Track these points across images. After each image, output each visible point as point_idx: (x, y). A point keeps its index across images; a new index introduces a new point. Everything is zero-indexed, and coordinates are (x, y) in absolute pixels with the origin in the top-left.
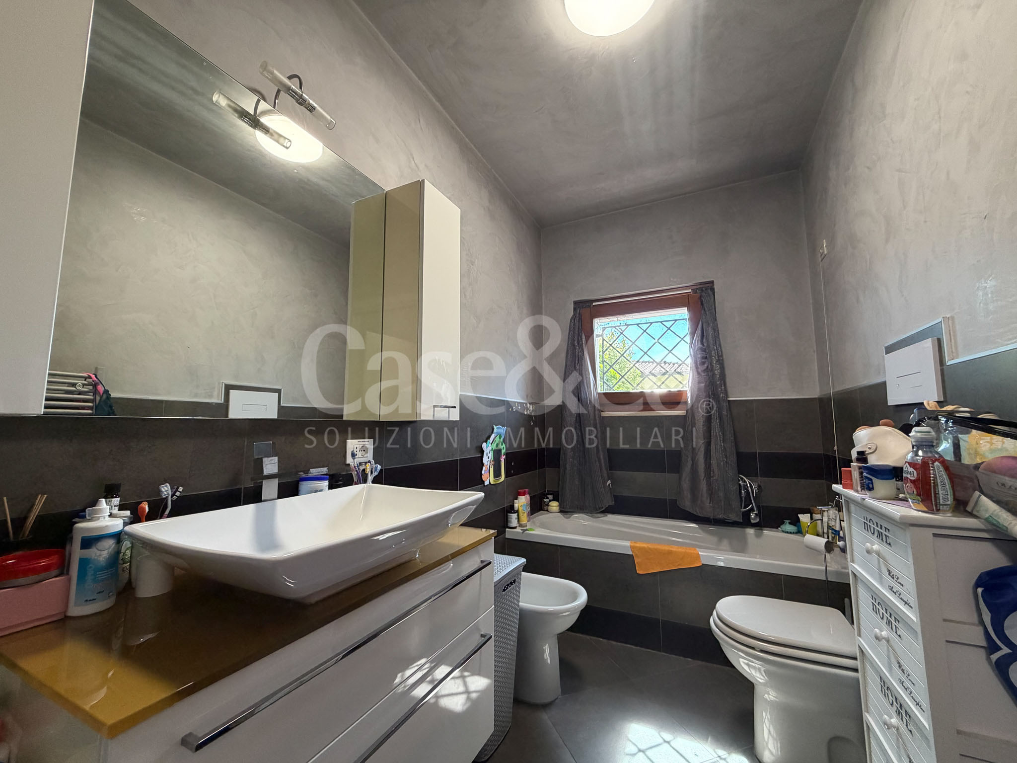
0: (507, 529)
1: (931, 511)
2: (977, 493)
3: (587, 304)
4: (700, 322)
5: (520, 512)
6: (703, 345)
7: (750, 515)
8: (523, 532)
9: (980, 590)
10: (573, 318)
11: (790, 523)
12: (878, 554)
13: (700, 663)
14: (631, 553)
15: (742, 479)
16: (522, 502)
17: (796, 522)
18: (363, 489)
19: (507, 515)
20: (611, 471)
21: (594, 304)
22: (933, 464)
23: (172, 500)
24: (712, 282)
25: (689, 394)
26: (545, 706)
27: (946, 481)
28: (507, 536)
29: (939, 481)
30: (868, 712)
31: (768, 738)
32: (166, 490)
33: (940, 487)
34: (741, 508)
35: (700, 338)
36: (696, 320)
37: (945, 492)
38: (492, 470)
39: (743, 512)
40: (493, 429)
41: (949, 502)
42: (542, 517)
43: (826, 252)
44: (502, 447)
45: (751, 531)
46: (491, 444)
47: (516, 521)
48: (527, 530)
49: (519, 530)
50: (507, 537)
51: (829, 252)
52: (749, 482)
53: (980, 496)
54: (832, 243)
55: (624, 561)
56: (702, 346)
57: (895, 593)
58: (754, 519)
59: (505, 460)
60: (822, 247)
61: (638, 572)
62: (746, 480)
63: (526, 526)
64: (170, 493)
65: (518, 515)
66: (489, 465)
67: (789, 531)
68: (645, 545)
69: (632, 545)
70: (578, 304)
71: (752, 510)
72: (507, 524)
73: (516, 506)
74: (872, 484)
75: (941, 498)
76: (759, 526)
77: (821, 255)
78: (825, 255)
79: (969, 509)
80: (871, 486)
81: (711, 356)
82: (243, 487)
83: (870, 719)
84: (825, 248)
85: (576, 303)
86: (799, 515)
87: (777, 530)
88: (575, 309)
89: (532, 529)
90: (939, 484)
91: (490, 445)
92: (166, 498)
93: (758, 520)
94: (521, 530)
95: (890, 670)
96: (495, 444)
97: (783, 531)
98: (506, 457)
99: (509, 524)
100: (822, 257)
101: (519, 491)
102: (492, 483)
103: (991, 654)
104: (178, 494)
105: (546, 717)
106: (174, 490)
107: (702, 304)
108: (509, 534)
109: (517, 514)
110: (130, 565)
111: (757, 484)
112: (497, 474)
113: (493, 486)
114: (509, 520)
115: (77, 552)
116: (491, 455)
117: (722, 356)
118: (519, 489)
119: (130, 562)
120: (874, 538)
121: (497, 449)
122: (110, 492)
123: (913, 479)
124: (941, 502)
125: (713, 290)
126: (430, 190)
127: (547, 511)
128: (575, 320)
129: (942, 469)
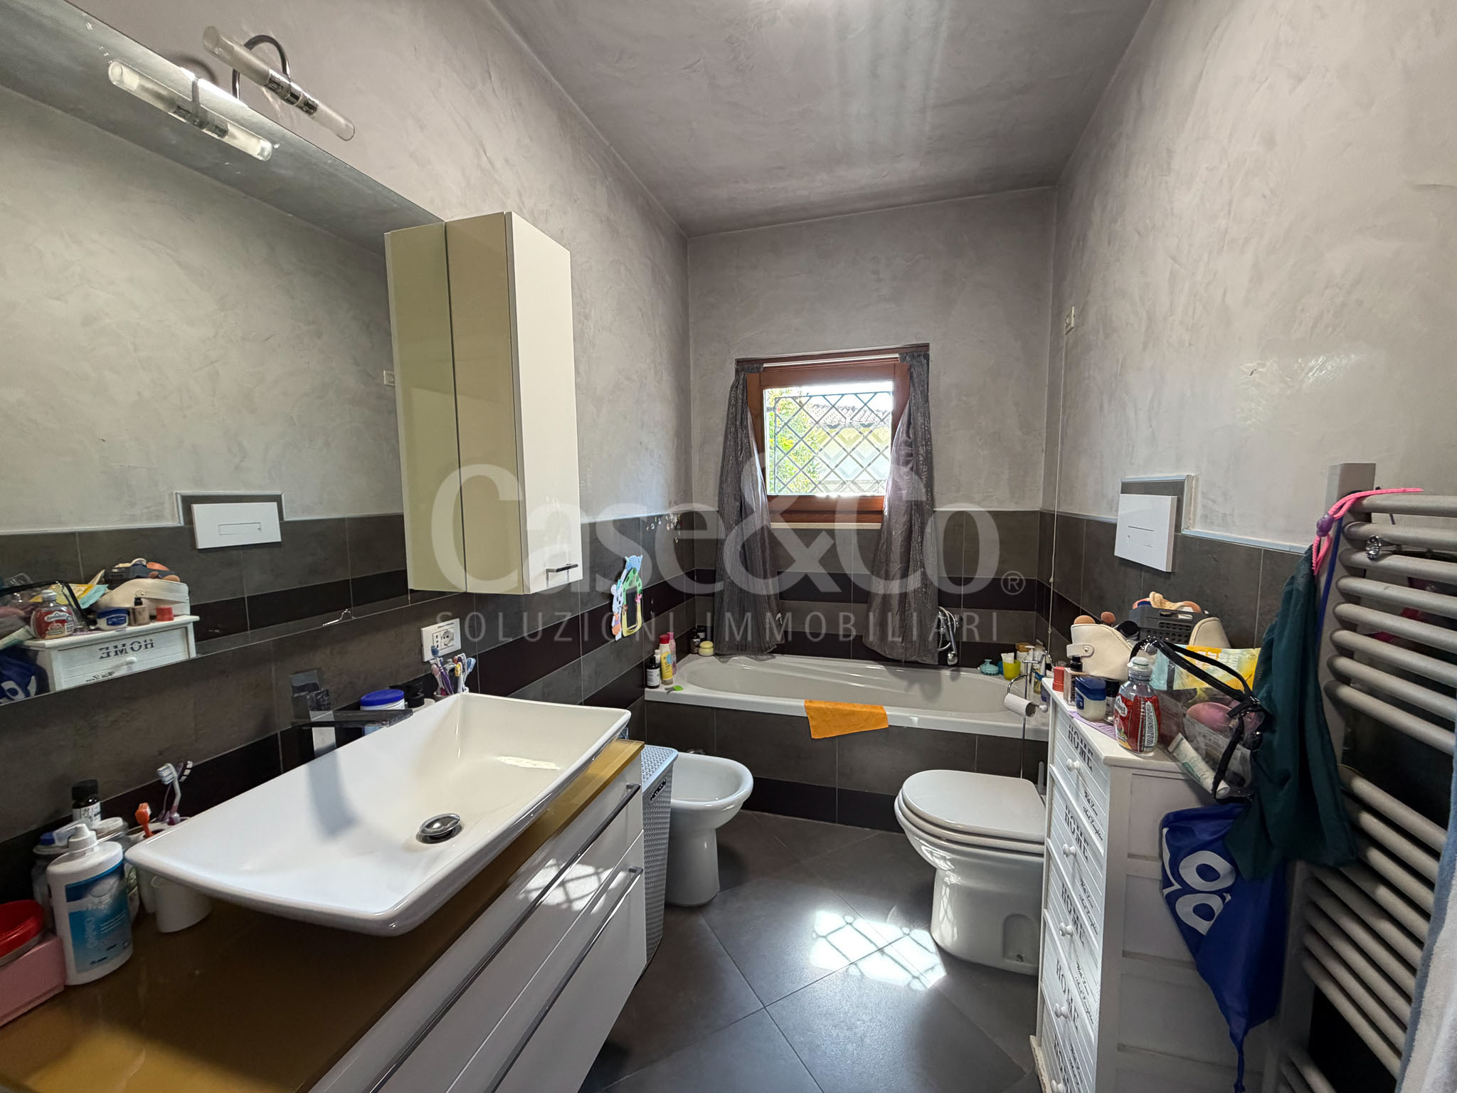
0: (647, 689)
1: (1134, 751)
2: (1180, 736)
3: (755, 365)
4: (908, 405)
5: (664, 666)
6: (909, 437)
7: (947, 656)
8: (668, 692)
9: (1165, 830)
10: (735, 387)
11: (991, 663)
12: (1079, 770)
13: (878, 832)
14: (806, 716)
15: (942, 611)
16: (665, 652)
17: (997, 661)
18: (456, 702)
19: (646, 672)
20: (782, 601)
21: (765, 365)
22: (1144, 704)
23: (180, 783)
24: (927, 346)
25: (886, 503)
26: (700, 908)
27: (1154, 723)
28: (647, 697)
29: (1147, 723)
30: (1046, 908)
31: (943, 919)
32: (168, 773)
33: (1147, 729)
34: (938, 648)
35: (905, 426)
36: (903, 398)
37: (1151, 733)
38: (625, 617)
39: (940, 652)
40: (625, 562)
41: (1153, 745)
42: (692, 664)
43: (1072, 325)
44: (637, 584)
45: (946, 673)
46: (623, 583)
47: (659, 678)
48: (673, 689)
49: (662, 689)
50: (646, 699)
51: (1077, 326)
52: (950, 616)
53: (1182, 739)
54: (1082, 315)
55: (797, 724)
56: (906, 438)
57: (1089, 817)
58: (951, 661)
59: (641, 599)
60: (1069, 316)
61: (813, 737)
62: (947, 612)
63: (672, 683)
64: (175, 775)
65: (661, 670)
66: (620, 612)
67: (989, 672)
68: (823, 705)
69: (807, 705)
70: (744, 365)
71: (950, 649)
72: (646, 683)
73: (658, 657)
74: (1083, 702)
75: (1146, 740)
76: (957, 666)
77: (1067, 327)
78: (1072, 328)
79: (1171, 749)
80: (1081, 703)
81: (918, 454)
82: (279, 732)
83: (1046, 914)
84: (1073, 318)
85: (739, 362)
86: (1002, 655)
87: (975, 669)
88: (737, 371)
89: (680, 688)
90: (1147, 727)
91: (621, 585)
92: (172, 784)
93: (956, 661)
94: (666, 689)
95: (1073, 884)
96: (628, 582)
97: (982, 673)
98: (643, 596)
99: (649, 682)
100: (1069, 328)
101: (661, 637)
102: (625, 635)
103: (1164, 888)
104: (187, 772)
105: (702, 921)
106: (181, 769)
107: (911, 376)
108: (649, 695)
109: (659, 669)
110: (138, 889)
111: (958, 616)
112: (631, 620)
113: (627, 639)
114: (648, 677)
115: (63, 909)
116: (623, 599)
117: (931, 453)
118: (662, 634)
119: (138, 885)
120: (1077, 754)
121: (631, 587)
122: (81, 796)
123: (1123, 715)
124: (1146, 745)
125: (927, 357)
126: (522, 229)
127: (698, 653)
128: (737, 387)
129: (1152, 709)
